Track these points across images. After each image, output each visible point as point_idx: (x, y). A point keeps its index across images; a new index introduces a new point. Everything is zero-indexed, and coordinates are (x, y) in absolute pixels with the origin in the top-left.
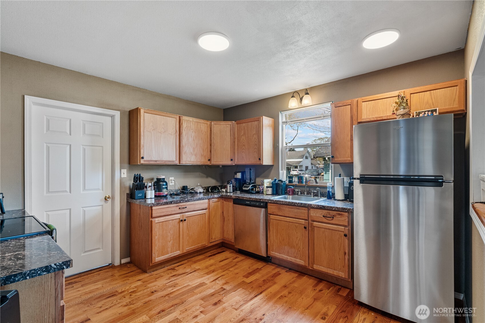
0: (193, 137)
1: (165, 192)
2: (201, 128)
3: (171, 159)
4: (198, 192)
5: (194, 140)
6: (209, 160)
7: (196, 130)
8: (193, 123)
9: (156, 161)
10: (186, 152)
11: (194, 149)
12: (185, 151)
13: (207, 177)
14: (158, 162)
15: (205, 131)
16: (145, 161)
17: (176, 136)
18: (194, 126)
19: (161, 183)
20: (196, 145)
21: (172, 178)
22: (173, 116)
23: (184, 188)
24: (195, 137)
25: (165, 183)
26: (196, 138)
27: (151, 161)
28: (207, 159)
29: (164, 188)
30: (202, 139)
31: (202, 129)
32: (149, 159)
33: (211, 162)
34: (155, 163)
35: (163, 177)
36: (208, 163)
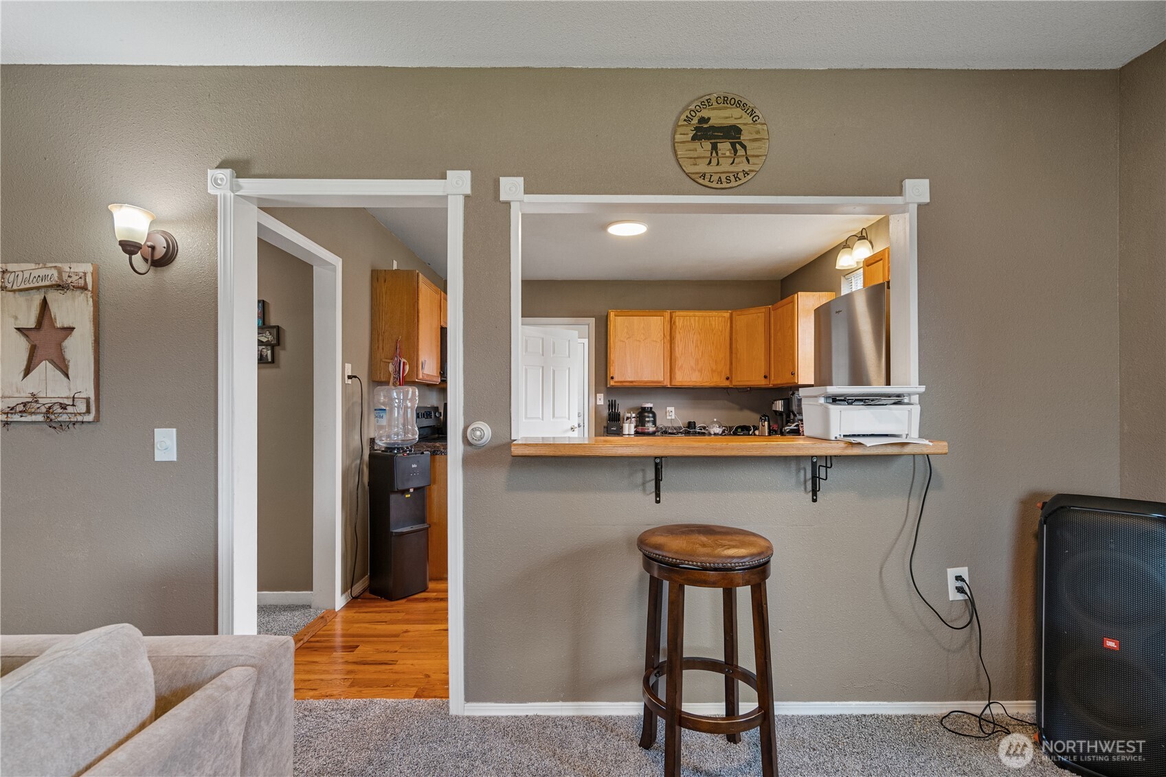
0: (695, 341)
1: (650, 428)
2: (711, 325)
3: (656, 379)
4: (712, 433)
5: (697, 346)
6: (728, 379)
7: (701, 330)
8: (695, 320)
9: (632, 382)
10: (682, 366)
11: (697, 361)
12: (680, 364)
13: (741, 409)
14: (634, 384)
15: (720, 329)
16: (615, 382)
17: (664, 343)
18: (697, 324)
19: (646, 414)
20: (700, 354)
21: (672, 409)
22: (658, 314)
23: (691, 425)
24: (699, 342)
25: (651, 415)
26: (701, 343)
27: (625, 382)
28: (724, 378)
29: (648, 422)
30: (713, 343)
31: (714, 326)
32: (623, 379)
33: (731, 382)
34: (631, 384)
35: (649, 405)
36: (726, 384)
